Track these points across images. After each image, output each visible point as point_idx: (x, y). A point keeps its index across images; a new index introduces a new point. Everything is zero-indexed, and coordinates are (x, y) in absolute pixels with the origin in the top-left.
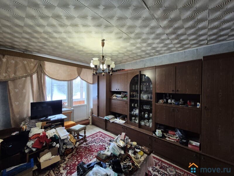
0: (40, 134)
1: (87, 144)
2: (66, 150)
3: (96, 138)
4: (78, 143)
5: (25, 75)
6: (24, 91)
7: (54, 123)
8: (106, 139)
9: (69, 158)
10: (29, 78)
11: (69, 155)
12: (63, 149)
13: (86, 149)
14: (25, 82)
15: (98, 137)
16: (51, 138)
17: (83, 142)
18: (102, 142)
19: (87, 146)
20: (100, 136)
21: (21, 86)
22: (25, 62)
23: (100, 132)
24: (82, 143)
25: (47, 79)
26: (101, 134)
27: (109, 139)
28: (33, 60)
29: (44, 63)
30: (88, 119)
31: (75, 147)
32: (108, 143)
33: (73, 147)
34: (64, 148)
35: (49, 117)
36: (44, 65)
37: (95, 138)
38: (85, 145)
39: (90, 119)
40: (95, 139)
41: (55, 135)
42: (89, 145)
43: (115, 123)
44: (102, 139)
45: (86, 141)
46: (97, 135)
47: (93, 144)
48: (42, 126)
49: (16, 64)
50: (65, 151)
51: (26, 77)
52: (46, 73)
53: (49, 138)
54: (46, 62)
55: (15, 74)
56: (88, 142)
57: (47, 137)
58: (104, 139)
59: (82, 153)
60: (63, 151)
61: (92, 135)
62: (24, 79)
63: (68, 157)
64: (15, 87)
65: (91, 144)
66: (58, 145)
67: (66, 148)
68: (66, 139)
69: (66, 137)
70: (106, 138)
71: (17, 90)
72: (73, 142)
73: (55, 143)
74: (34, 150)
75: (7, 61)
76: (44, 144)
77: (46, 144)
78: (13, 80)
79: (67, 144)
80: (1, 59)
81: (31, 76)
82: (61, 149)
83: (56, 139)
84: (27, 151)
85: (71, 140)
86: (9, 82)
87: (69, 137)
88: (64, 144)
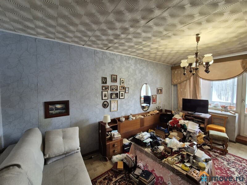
0: (177, 119)
4: (207, 147)
5: (185, 79)
10: (188, 81)
12: (188, 139)
14: (186, 84)
15: (246, 166)
16: (181, 125)
17: (218, 153)
18: (240, 171)
21: (183, 87)
24: (215, 152)
25: (201, 80)
35: (196, 113)
40: (239, 163)
48: (182, 116)
49: (181, 73)
51: (186, 81)
53: (179, 124)
55: (180, 80)
57: (179, 122)
62: (185, 82)
64: (181, 88)
66: (185, 133)
67: (190, 141)
68: (192, 133)
71: (182, 90)
72: (198, 140)
73: (183, 130)
74: (170, 125)
75: (177, 72)
76: (175, 126)
77: (176, 126)
78: (180, 83)
79: (193, 138)
80: (174, 72)
81: (190, 79)
82: (187, 138)
83: (185, 128)
84: (168, 124)
85: (198, 138)
86: (178, 85)
87: (198, 134)
88: (191, 136)
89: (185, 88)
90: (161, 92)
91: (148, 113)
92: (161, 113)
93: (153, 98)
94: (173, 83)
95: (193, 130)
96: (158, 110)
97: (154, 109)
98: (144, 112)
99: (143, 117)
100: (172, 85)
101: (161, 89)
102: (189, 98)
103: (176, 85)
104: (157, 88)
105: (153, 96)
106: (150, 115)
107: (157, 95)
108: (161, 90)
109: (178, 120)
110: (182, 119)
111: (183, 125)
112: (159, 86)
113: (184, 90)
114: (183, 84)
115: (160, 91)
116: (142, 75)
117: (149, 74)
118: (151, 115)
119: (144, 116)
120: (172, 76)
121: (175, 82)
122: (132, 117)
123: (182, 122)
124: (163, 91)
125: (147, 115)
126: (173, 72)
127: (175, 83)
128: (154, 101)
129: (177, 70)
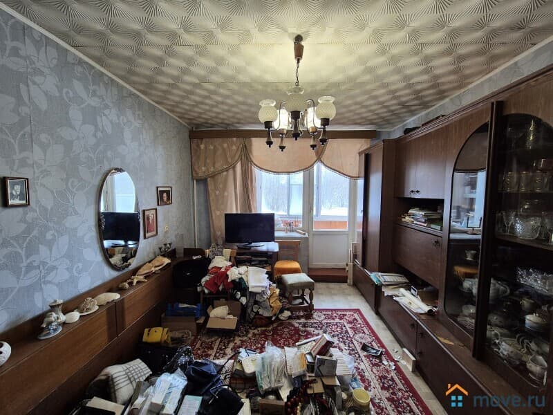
0: (221, 268)
1: (305, 325)
2: (257, 316)
3: (337, 320)
4: (287, 314)
5: (225, 167)
6: (226, 194)
7: (256, 257)
8: (357, 337)
9: (254, 335)
10: (231, 171)
11: (260, 329)
12: (252, 310)
13: (294, 335)
14: (227, 176)
15: (342, 321)
16: (233, 281)
17: (302, 317)
18: (342, 338)
19: (302, 329)
20: (350, 322)
22: (225, 145)
23: (358, 311)
24: (299, 317)
25: (256, 171)
26: (356, 316)
27: (367, 339)
28: (235, 139)
29: (251, 141)
30: (345, 269)
31: (278, 319)
32: (353, 350)
33: (272, 317)
34: (255, 310)
35: (253, 244)
36: (251, 145)
37: (333, 319)
38: (300, 324)
39: (350, 269)
40: (332, 321)
41: (241, 279)
42: (309, 329)
43: (397, 302)
44: (347, 332)
45: (309, 316)
46: (344, 315)
47: (316, 332)
48: (230, 257)
49: (215, 150)
50: (254, 318)
51: (226, 171)
52: (254, 161)
53: (229, 280)
54: (254, 139)
55: (214, 166)
56: (312, 321)
57: (227, 276)
58: (351, 333)
59: (282, 338)
60: (252, 316)
61: (332, 310)
62: (225, 173)
63: (256, 331)
64: (216, 188)
65: (312, 329)
66: (244, 300)
67: (257, 313)
68: (258, 293)
69: (259, 290)
70: (361, 335)
71: (217, 192)
72: (272, 305)
73: (239, 293)
74: (206, 291)
75: (206, 148)
76: (221, 288)
77: (223, 289)
78: (213, 176)
79: (262, 304)
80: (198, 146)
81: (234, 168)
82: (249, 310)
83: (243, 286)
84: (199, 289)
85: (271, 302)
86: (209, 179)
87: (269, 293)
88: (256, 302)
89: (225, 188)
90: (168, 199)
91: (135, 272)
92: (175, 263)
93: (148, 219)
94: (197, 174)
95: (260, 286)
96: (164, 256)
97: (152, 256)
98: (115, 274)
99: (116, 296)
100: (193, 179)
101: (169, 189)
102: (234, 212)
103: (203, 181)
104: (157, 188)
105: (147, 213)
106: (141, 278)
107: (159, 208)
108: (168, 192)
109: (223, 270)
110: (232, 266)
111: (237, 280)
112: (161, 181)
113: (224, 193)
114: (220, 178)
115: (164, 197)
116: (99, 134)
117: (127, 134)
118: (147, 276)
119: (120, 290)
120: (193, 156)
121: (202, 171)
122: (63, 318)
123: (235, 273)
124: (175, 195)
125: (131, 284)
126: (194, 146)
127: (201, 174)
128: (151, 228)
129: (204, 140)
